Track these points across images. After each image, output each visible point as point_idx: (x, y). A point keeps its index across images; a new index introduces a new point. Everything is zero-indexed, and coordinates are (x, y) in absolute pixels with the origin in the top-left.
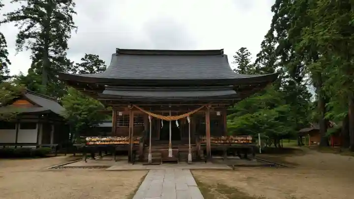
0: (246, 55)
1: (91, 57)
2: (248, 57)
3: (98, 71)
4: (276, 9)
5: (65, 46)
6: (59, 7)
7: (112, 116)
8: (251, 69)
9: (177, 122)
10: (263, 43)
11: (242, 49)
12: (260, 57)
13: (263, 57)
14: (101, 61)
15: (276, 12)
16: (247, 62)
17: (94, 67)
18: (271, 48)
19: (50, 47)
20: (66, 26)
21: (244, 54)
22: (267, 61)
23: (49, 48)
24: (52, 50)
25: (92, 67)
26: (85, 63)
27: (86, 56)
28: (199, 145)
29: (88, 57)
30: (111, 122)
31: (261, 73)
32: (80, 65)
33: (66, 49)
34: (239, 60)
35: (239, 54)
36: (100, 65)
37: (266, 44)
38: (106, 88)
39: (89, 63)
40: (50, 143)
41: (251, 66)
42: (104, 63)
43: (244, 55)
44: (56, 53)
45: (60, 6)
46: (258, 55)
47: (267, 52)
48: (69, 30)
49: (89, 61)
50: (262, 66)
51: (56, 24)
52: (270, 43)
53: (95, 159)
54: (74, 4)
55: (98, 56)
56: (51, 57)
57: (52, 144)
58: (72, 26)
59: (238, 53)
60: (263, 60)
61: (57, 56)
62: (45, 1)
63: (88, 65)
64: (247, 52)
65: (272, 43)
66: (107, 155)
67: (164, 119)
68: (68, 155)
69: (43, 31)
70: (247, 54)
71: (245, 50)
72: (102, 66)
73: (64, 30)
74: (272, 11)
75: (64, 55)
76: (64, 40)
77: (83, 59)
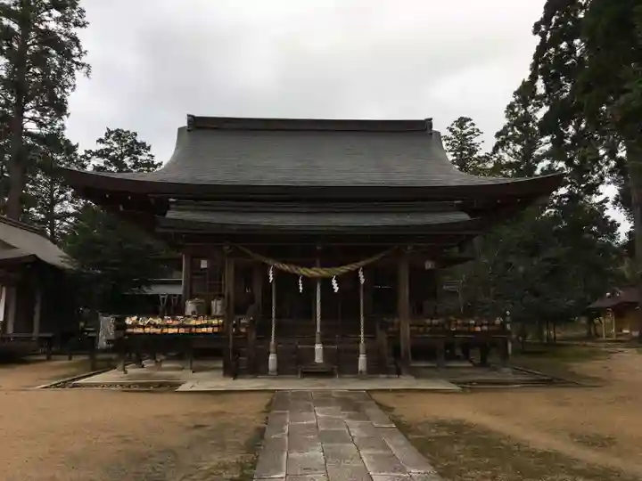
0: (470, 133)
1: (119, 135)
2: (475, 140)
3: (134, 167)
4: (543, 29)
5: (61, 109)
6: (48, 18)
7: (181, 270)
8: (480, 165)
9: (334, 281)
10: (511, 107)
11: (462, 122)
12: (503, 139)
13: (509, 139)
14: (143, 145)
15: (543, 35)
16: (473, 151)
17: (126, 160)
18: (528, 118)
19: (27, 110)
20: (62, 64)
21: (465, 132)
22: (518, 148)
23: (26, 114)
24: (32, 119)
25: (123, 158)
26: (106, 149)
27: (110, 132)
28: (382, 337)
29: (113, 135)
30: (179, 283)
31: (505, 176)
32: (94, 154)
33: (64, 117)
34: (453, 146)
35: (455, 133)
36: (139, 153)
37: (516, 110)
38: (172, 206)
39: (116, 148)
40: (32, 331)
41: (480, 160)
42: (149, 149)
43: (466, 135)
44: (41, 125)
45: (50, 15)
46: (498, 135)
47: (519, 127)
48: (71, 71)
49: (116, 145)
50: (507, 158)
51: (40, 59)
52: (525, 106)
53: (143, 367)
54: (82, 11)
55: (136, 134)
56: (30, 134)
57: (36, 333)
58: (77, 64)
59: (451, 130)
60: (511, 145)
61: (44, 131)
62: (15, 5)
63: (111, 154)
64: (472, 127)
65: (530, 109)
66: (170, 359)
67: (305, 273)
68: (76, 359)
69: (11, 74)
70: (473, 133)
71: (468, 124)
72: (143, 158)
73: (60, 73)
74: (535, 33)
75: (59, 129)
76: (59, 96)
77: (101, 141)
